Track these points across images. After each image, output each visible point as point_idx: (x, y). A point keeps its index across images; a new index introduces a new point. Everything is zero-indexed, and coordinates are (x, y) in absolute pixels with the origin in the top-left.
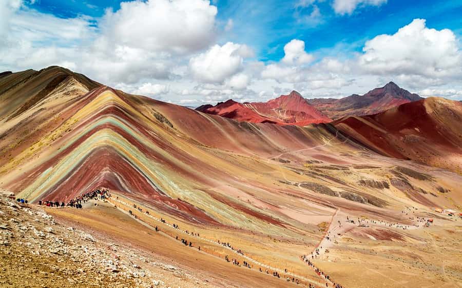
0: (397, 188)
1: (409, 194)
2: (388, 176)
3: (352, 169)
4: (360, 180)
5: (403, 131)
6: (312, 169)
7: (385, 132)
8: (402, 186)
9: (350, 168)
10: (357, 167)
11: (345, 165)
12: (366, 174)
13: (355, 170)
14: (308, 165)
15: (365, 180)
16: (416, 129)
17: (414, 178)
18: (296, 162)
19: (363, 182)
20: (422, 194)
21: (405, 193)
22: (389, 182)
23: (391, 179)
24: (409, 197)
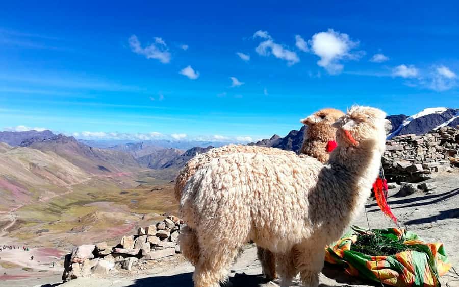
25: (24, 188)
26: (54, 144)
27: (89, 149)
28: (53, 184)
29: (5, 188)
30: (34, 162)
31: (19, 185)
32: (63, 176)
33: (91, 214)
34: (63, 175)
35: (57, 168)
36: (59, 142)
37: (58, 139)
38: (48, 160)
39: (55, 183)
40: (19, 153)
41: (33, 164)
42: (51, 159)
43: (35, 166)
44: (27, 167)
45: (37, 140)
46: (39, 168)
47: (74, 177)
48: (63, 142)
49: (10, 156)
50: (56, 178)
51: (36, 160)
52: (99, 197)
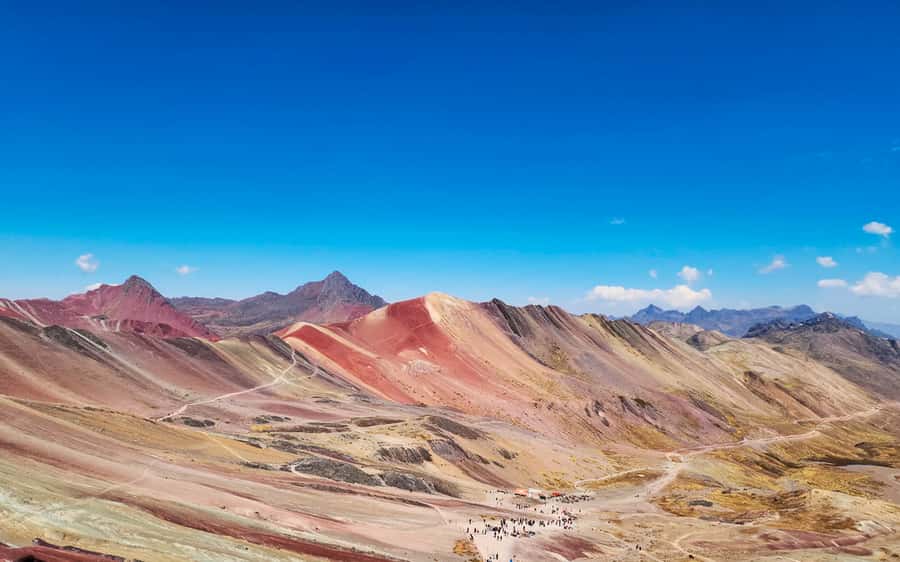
0: (444, 458)
1: (467, 469)
2: (423, 437)
3: (355, 429)
4: (379, 448)
5: (402, 354)
6: (273, 435)
7: (372, 355)
8: (450, 453)
9: (350, 426)
10: (363, 424)
11: (338, 421)
12: (384, 435)
13: (362, 430)
14: (261, 427)
15: (387, 448)
16: (422, 350)
17: (462, 436)
18: (227, 423)
19: (384, 453)
20: (483, 465)
21: (459, 466)
22: (427, 447)
23: (430, 441)
24: (467, 472)
25: (720, 417)
26: (810, 333)
27: (889, 345)
28: (787, 415)
29: (687, 415)
30: (756, 369)
31: (712, 412)
32: (811, 400)
33: (802, 492)
34: (811, 398)
35: (800, 384)
36: (820, 329)
37: (818, 323)
38: (786, 367)
39: (792, 413)
40: (729, 352)
41: (751, 374)
42: (790, 366)
43: (755, 379)
44: (739, 379)
45: (776, 325)
46: (762, 382)
47: (836, 404)
48: (829, 330)
49: (714, 356)
50: (796, 404)
51: (760, 365)
52: (878, 455)
